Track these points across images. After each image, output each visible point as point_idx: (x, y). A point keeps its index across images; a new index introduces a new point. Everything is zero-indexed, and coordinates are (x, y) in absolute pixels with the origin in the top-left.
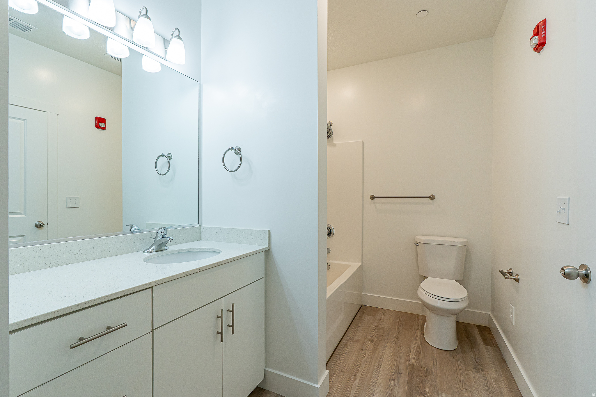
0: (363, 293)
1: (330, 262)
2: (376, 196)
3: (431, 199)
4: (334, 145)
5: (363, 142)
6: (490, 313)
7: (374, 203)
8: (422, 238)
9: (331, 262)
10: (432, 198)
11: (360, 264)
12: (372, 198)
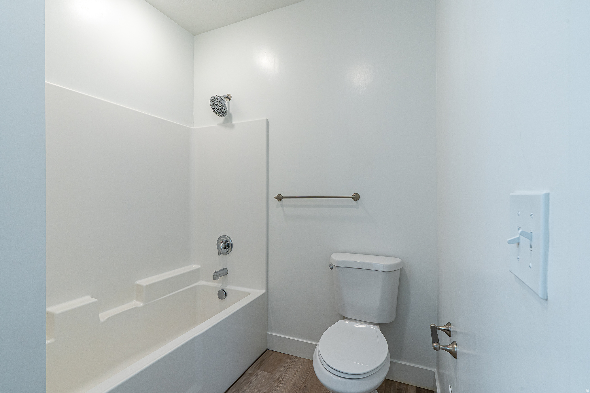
0: (268, 333)
1: (226, 288)
2: (284, 196)
3: (354, 200)
4: (232, 126)
5: (267, 121)
6: (435, 370)
7: (282, 206)
8: (337, 258)
9: (228, 288)
10: (356, 198)
11: (263, 291)
12: (279, 198)
